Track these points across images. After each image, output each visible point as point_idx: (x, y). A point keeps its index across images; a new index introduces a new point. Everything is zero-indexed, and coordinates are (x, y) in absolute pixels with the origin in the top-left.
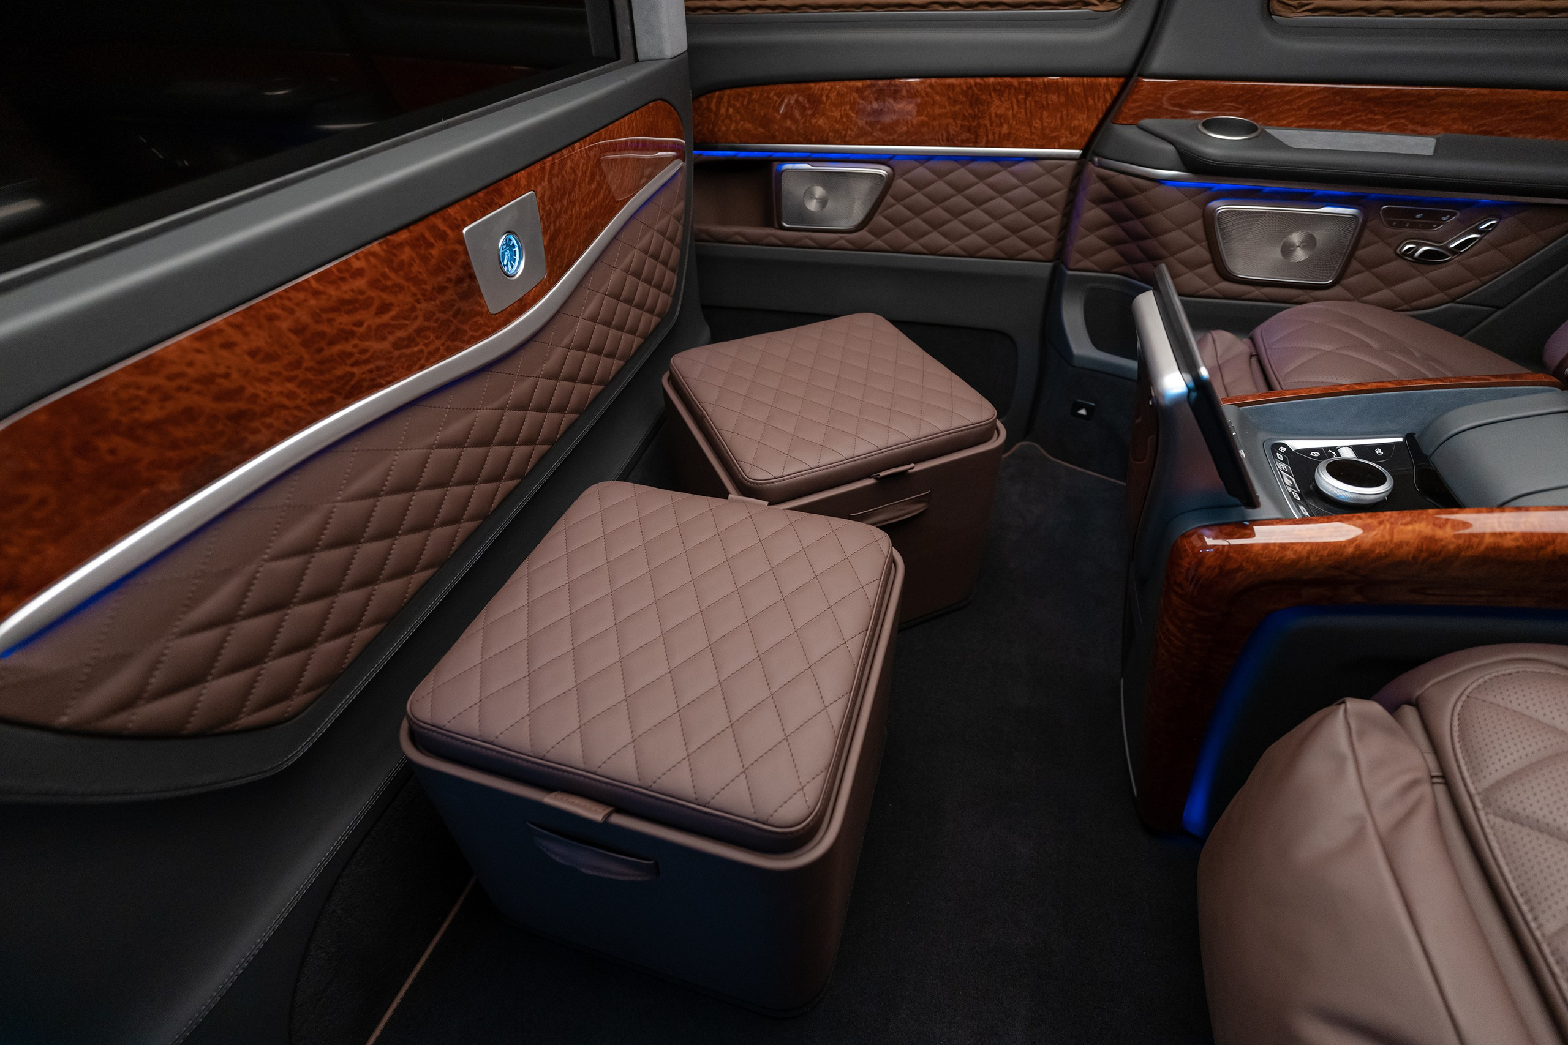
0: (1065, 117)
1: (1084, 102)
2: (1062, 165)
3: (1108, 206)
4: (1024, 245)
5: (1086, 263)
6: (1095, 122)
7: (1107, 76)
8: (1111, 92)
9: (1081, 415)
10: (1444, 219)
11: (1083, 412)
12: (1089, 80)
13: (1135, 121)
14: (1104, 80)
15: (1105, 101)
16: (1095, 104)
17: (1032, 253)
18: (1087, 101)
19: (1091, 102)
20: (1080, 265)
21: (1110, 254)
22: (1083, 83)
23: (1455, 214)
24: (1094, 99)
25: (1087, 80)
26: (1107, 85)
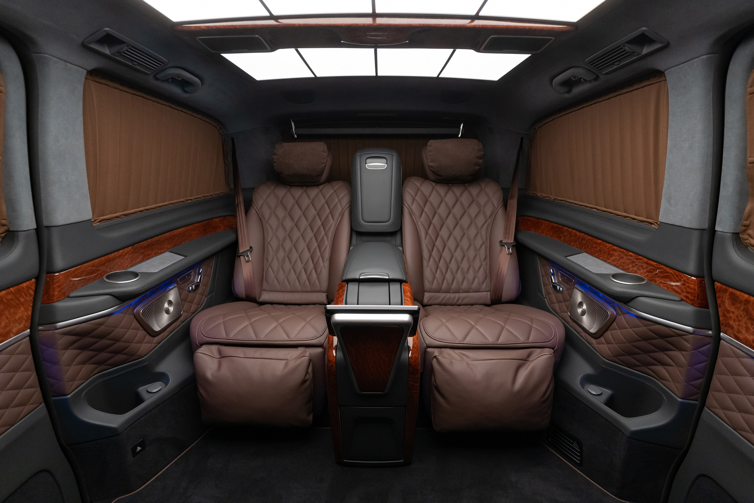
0: (9, 316)
1: (18, 302)
2: (21, 344)
3: (75, 345)
4: (19, 409)
5: (76, 383)
6: (30, 308)
7: (25, 282)
8: (32, 289)
9: (140, 451)
10: (191, 274)
11: (139, 448)
12: (14, 288)
13: (66, 296)
14: (25, 285)
15: (30, 295)
16: (25, 299)
17: (27, 408)
18: (19, 301)
19: (22, 300)
20: (73, 387)
21: (87, 368)
22: (11, 291)
23: (192, 272)
24: (23, 298)
25: (13, 289)
26: (27, 287)
